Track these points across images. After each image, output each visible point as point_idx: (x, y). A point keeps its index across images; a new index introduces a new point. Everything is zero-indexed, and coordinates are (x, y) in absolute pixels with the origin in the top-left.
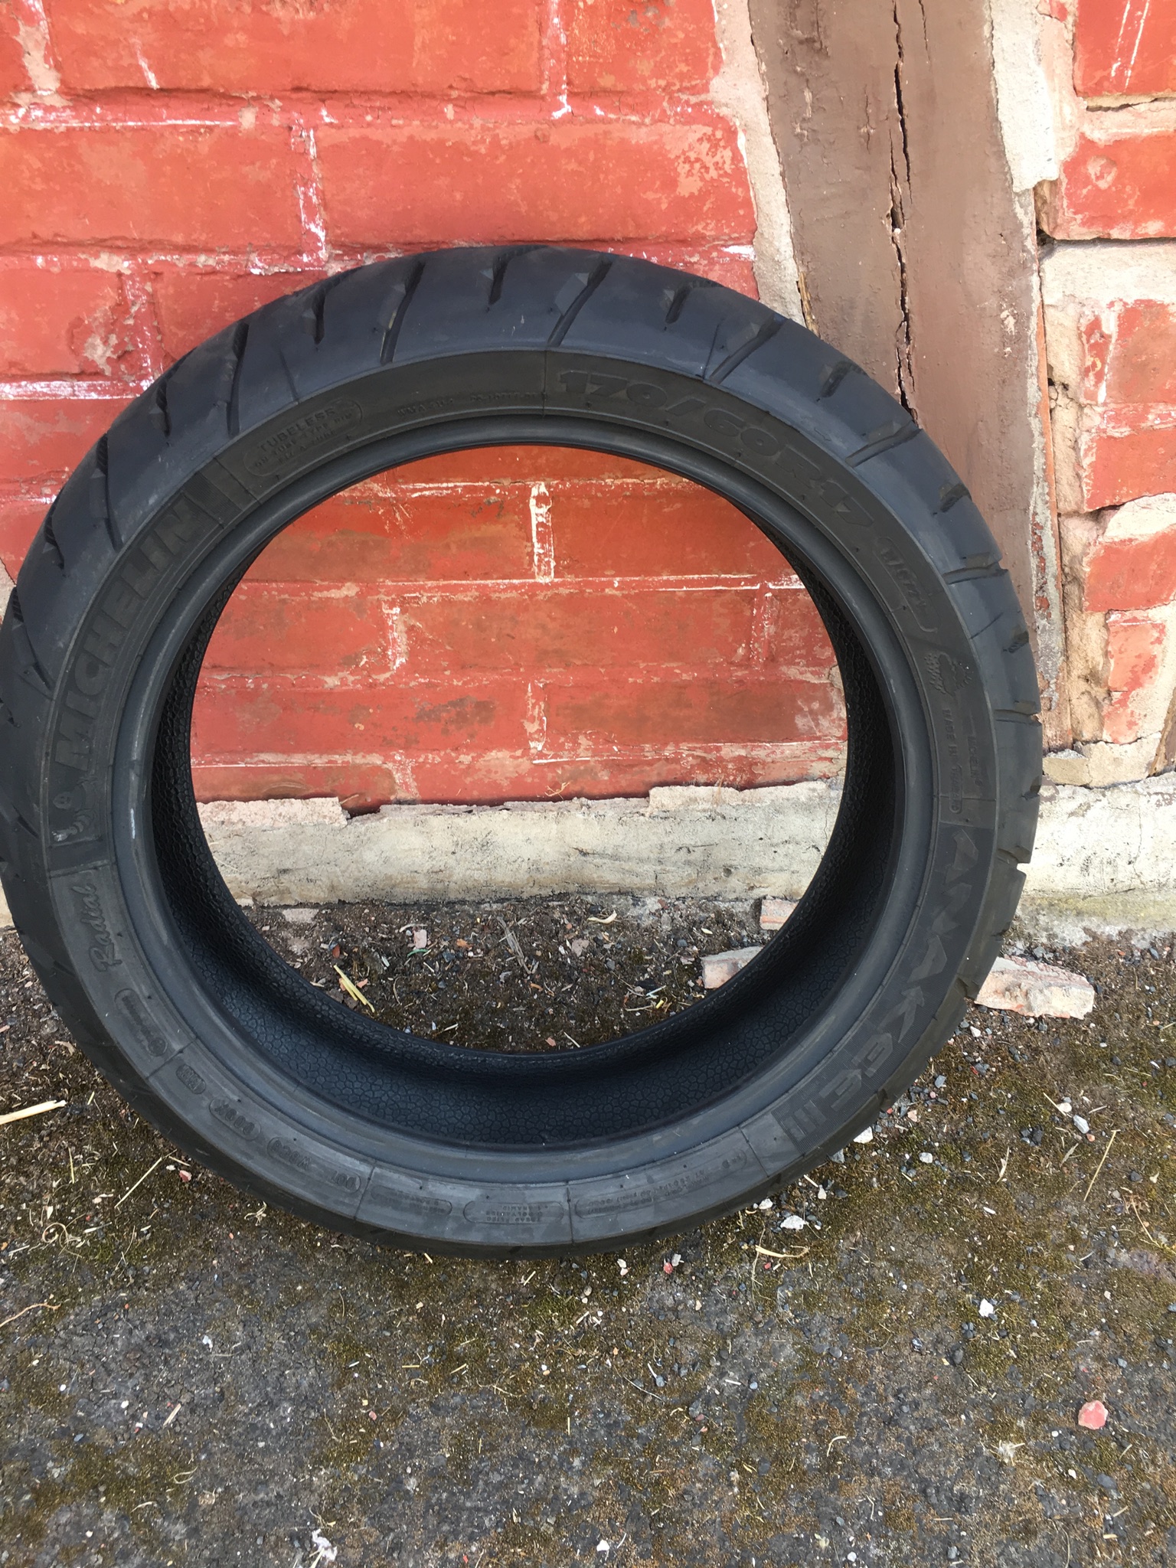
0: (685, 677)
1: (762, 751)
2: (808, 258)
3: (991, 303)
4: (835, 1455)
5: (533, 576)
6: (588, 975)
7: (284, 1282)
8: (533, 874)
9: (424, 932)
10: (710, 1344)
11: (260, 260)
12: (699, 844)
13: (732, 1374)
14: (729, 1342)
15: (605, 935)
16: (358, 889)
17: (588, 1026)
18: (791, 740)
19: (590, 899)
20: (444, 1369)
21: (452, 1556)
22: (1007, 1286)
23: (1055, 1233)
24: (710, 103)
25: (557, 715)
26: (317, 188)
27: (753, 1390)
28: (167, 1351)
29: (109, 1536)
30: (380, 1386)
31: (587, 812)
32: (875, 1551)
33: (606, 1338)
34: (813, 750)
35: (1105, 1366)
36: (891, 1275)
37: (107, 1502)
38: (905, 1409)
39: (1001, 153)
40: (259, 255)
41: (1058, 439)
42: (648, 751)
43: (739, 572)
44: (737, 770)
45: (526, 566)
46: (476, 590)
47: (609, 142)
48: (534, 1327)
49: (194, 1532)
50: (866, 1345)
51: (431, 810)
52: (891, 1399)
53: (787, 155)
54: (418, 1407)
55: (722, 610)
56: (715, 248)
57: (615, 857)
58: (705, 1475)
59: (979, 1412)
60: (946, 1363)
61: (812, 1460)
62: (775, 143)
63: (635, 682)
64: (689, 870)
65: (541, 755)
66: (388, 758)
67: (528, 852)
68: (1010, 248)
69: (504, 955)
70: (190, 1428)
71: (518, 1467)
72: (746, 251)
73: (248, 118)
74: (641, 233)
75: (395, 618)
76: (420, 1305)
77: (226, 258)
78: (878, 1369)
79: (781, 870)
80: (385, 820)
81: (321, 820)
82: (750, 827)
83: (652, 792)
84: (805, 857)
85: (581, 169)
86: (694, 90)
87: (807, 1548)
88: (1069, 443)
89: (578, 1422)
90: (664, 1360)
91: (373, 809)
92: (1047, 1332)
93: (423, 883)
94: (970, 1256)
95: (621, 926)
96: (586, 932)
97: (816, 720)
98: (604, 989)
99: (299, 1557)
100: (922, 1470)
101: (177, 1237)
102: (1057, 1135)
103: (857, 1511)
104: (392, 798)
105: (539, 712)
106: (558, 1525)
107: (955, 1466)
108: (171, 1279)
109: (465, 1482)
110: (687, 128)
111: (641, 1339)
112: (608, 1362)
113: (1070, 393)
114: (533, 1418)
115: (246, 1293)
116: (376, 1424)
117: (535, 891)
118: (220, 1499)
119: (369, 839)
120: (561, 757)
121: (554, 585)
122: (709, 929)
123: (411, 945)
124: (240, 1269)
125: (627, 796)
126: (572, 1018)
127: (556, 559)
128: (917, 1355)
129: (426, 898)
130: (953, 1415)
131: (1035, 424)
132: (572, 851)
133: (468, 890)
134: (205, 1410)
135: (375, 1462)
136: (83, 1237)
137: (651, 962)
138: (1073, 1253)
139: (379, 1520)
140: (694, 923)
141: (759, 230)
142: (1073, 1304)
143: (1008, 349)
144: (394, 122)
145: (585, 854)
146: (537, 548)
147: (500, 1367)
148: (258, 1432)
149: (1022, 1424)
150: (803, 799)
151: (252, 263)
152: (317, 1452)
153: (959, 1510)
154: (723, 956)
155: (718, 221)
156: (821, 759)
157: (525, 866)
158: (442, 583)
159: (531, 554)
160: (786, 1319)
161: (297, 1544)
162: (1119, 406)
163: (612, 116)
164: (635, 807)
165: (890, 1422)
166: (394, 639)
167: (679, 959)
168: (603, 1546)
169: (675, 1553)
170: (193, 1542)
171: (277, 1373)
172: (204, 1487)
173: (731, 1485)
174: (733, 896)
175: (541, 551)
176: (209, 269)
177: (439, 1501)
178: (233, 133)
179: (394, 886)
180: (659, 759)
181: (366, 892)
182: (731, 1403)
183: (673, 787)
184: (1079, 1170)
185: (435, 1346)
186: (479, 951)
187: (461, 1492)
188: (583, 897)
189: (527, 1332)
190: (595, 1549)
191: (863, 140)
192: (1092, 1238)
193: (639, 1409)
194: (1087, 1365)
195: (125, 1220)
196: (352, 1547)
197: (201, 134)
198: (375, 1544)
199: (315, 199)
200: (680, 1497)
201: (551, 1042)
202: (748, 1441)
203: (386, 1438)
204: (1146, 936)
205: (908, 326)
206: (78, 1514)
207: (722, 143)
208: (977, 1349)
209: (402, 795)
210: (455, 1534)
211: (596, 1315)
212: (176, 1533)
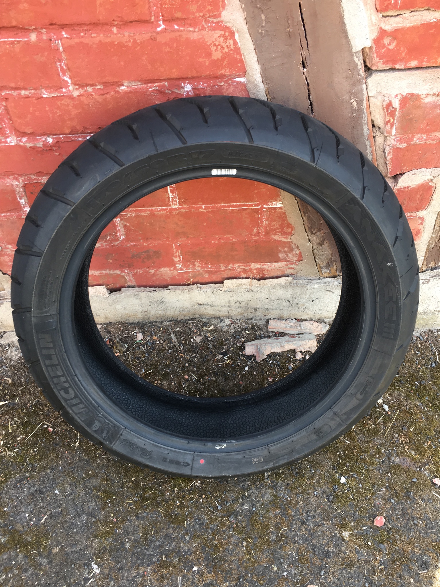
0: (234, 240)
1: (267, 266)
2: (268, 82)
3: (346, 97)
4: (282, 535)
5: (170, 206)
6: (202, 350)
7: (85, 470)
8: (181, 312)
9: (141, 334)
10: (239, 493)
11: (46, 92)
12: (244, 300)
13: (246, 504)
14: (246, 492)
15: (209, 334)
16: (116, 318)
17: (201, 370)
18: (278, 262)
19: (204, 320)
20: (141, 503)
21: (141, 572)
22: (352, 471)
23: (372, 451)
24: (222, 22)
25: (186, 255)
26: (65, 63)
27: (254, 511)
28: (42, 496)
29: (21, 563)
30: (118, 509)
31: (200, 290)
32: (294, 572)
33: (201, 491)
34: (286, 265)
35: (386, 502)
36: (308, 467)
37: (20, 551)
38: (309, 518)
39: (347, 36)
40: (45, 90)
41: (377, 148)
42: (222, 267)
43: (252, 201)
44: (257, 273)
45: (167, 202)
46: (149, 211)
47: (182, 39)
48: (175, 487)
49: (50, 562)
50: (297, 494)
51: (140, 290)
52: (304, 514)
53: (256, 41)
54: (131, 517)
55: (246, 216)
56: (230, 79)
57: (212, 306)
58: (234, 543)
59: (337, 519)
60: (326, 500)
61: (273, 537)
62: (250, 37)
63: (215, 243)
64: (240, 310)
65: (181, 269)
66: (122, 271)
67: (179, 304)
68: (353, 75)
69: (170, 343)
70: (50, 524)
71: (166, 539)
72: (243, 80)
73: (33, 37)
74: (199, 75)
75: (118, 222)
76: (133, 479)
77: (33, 91)
78: (301, 503)
79: (276, 309)
80: (123, 294)
81: (99, 294)
82: (263, 294)
83: (225, 282)
84: (285, 304)
85: (171, 50)
86: (215, 17)
87: (269, 570)
88: (382, 150)
89: (189, 523)
90: (222, 499)
91: (119, 290)
92: (365, 489)
93: (140, 316)
94: (338, 459)
95: (215, 330)
96: (202, 333)
97: (287, 255)
98: (207, 355)
99: (87, 571)
100: (314, 542)
101: (47, 453)
102: (376, 412)
103: (288, 556)
104: (126, 285)
105: (179, 254)
106: (179, 561)
107: (326, 540)
108: (44, 468)
109: (147, 545)
110: (213, 32)
111: (213, 492)
112: (201, 500)
113: (381, 130)
114: (173, 521)
115: (71, 474)
116: (116, 523)
117: (183, 318)
118: (60, 550)
119: (117, 301)
120: (189, 270)
121: (179, 209)
122: (248, 331)
123: (136, 339)
124: (69, 465)
125: (215, 283)
126: (195, 367)
127: (178, 198)
128: (316, 498)
129: (142, 320)
130: (327, 521)
131: (367, 143)
132: (195, 304)
133: (157, 318)
134: (55, 517)
135: (115, 537)
136: (14, 452)
137: (225, 345)
138: (378, 458)
139: (116, 559)
140: (243, 329)
141: (247, 72)
142: (376, 478)
143: (355, 114)
144: (93, 35)
145: (200, 305)
146: (171, 195)
147: (161, 502)
148: (74, 526)
149: (352, 525)
150: (283, 284)
151: (43, 93)
152: (95, 533)
153: (326, 557)
154: (253, 342)
155: (230, 69)
156: (290, 268)
157: (178, 309)
158: (135, 209)
159: (169, 198)
160: (268, 484)
161: (86, 567)
162: (401, 136)
163: (182, 29)
164: (218, 287)
165: (303, 523)
166: (119, 229)
167: (236, 343)
168: (195, 568)
169: (221, 572)
170: (50, 566)
171: (81, 504)
172: (54, 545)
173: (243, 546)
174: (258, 318)
175: (172, 196)
176: (26, 96)
177: (137, 553)
178: (28, 43)
179: (129, 317)
180: (227, 270)
181: (119, 319)
182: (245, 515)
183: (232, 280)
184: (383, 426)
185: (138, 494)
186: (161, 341)
187: (145, 548)
188: (201, 319)
189: (172, 489)
190: (192, 570)
191: (287, 34)
192: (386, 452)
193: (211, 518)
194: (379, 502)
195: (29, 446)
196: (106, 568)
197: (15, 44)
198: (114, 567)
199: (64, 67)
200: (224, 551)
201: (186, 377)
202: (250, 530)
203: (119, 528)
204: (419, 331)
205: (312, 107)
206: (10, 555)
207: (229, 38)
208: (338, 495)
209: (129, 284)
210: (142, 564)
211: (198, 482)
212: (44, 562)
